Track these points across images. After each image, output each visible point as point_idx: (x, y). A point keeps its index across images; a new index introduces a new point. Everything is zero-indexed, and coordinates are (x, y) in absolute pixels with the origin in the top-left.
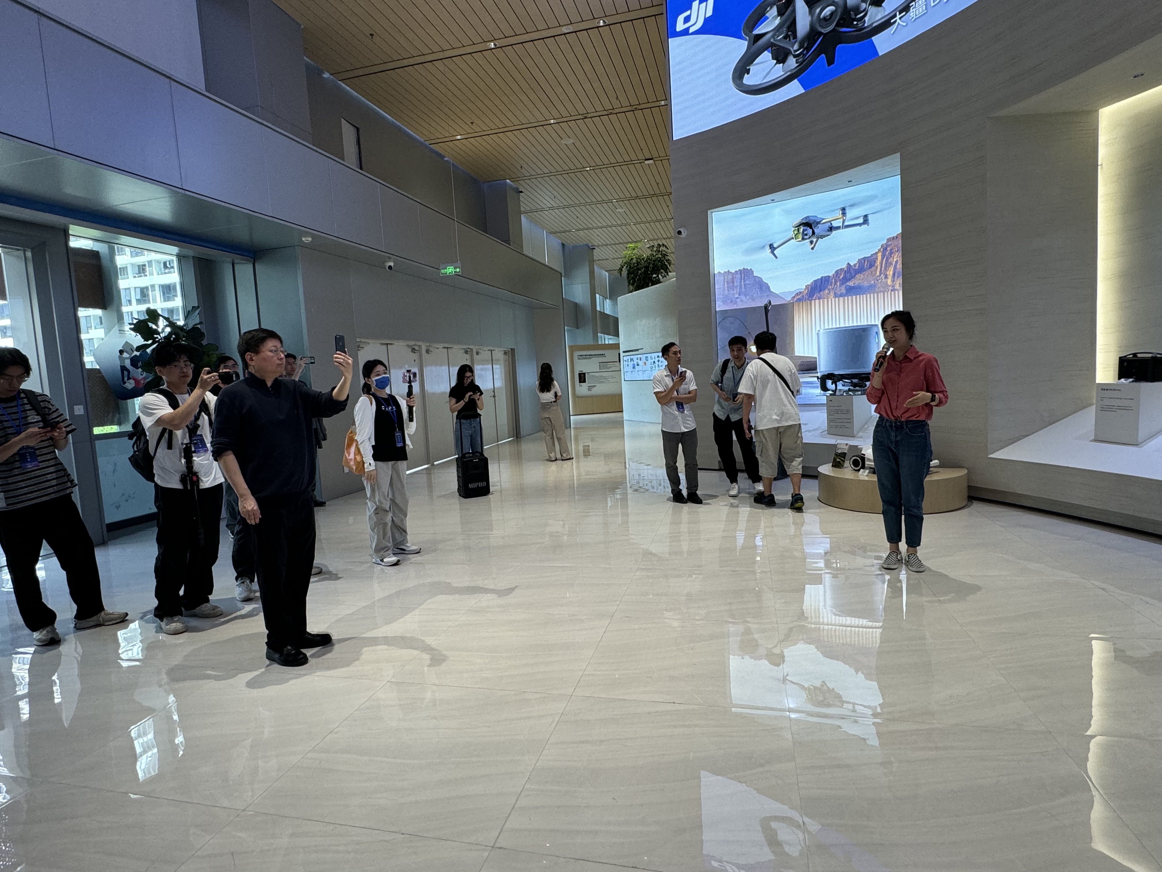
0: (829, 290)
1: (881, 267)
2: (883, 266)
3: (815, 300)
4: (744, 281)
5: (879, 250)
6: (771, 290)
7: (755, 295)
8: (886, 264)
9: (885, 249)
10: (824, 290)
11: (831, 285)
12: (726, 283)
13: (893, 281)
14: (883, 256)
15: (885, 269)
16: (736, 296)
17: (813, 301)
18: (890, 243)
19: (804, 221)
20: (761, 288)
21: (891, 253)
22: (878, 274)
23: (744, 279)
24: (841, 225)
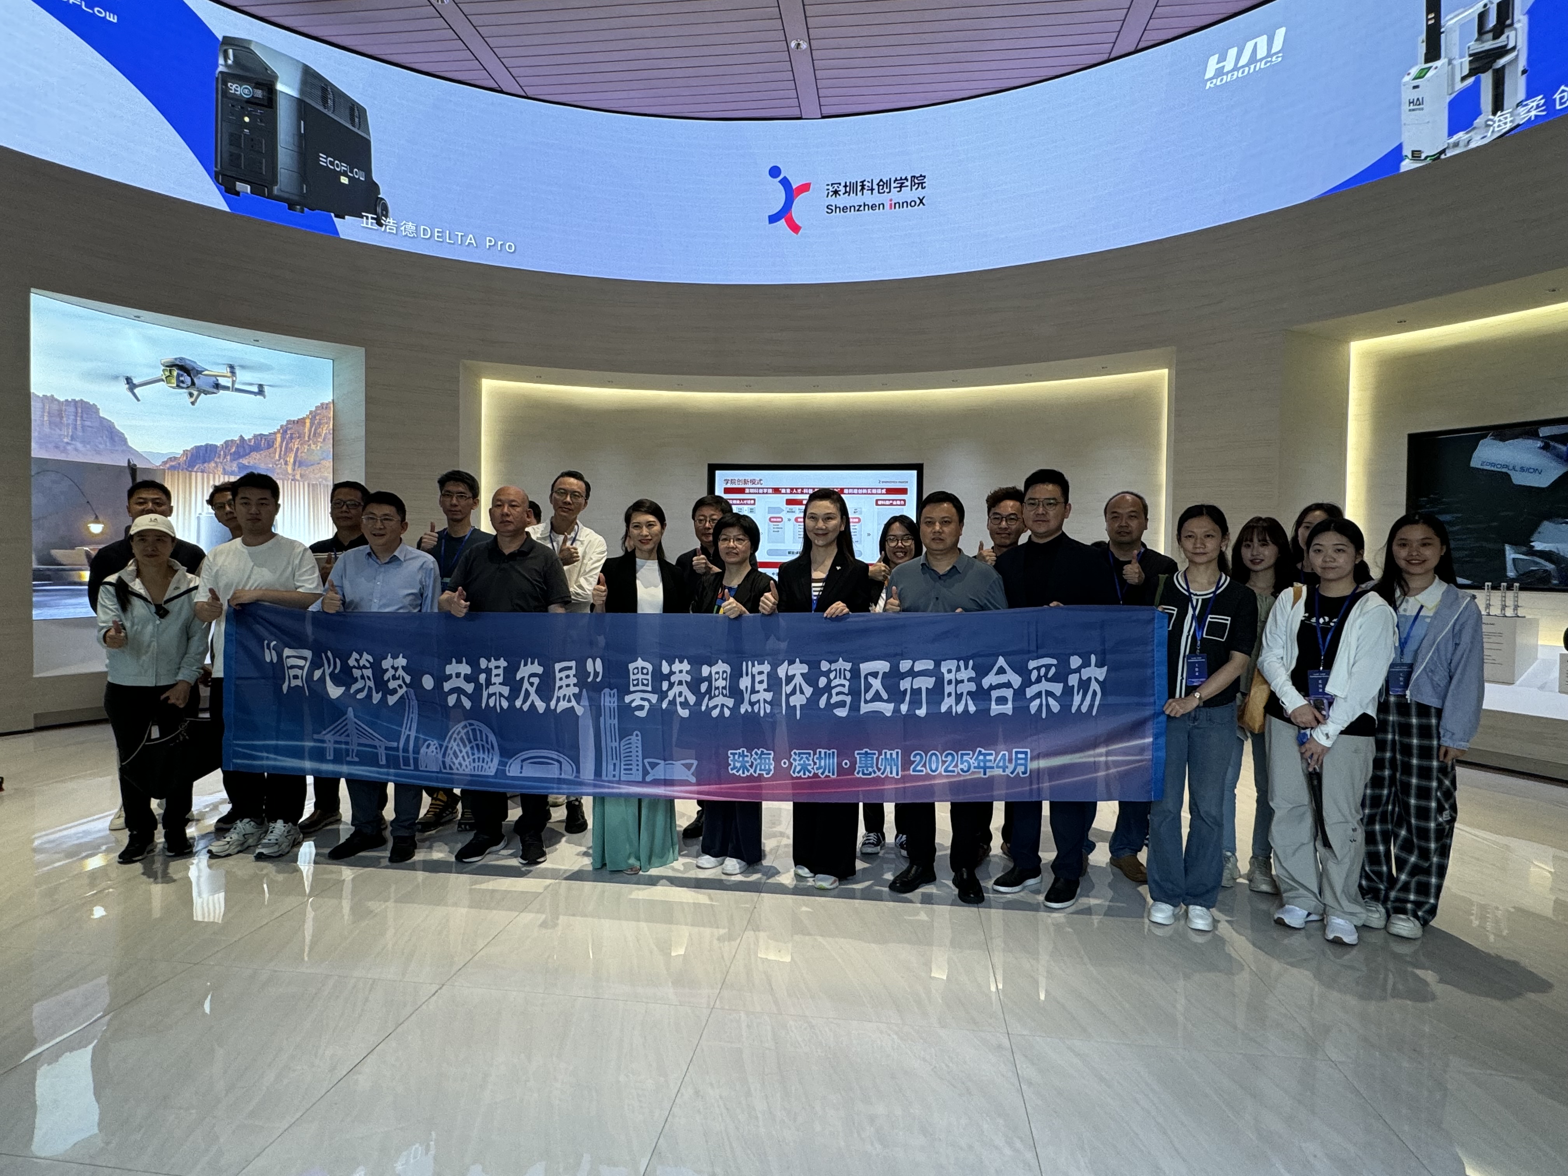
0: (216, 463)
1: (281, 450)
2: (283, 449)
3: (196, 472)
4: (82, 419)
5: (279, 431)
6: (130, 444)
7: (101, 447)
8: (286, 448)
9: (285, 432)
10: (209, 462)
11: (219, 457)
12: (46, 414)
13: (294, 470)
14: (283, 439)
15: (285, 454)
16: (66, 440)
17: (194, 474)
18: (290, 426)
19: (178, 363)
20: (112, 439)
21: (291, 438)
22: (277, 457)
23: (82, 417)
24: (230, 385)
